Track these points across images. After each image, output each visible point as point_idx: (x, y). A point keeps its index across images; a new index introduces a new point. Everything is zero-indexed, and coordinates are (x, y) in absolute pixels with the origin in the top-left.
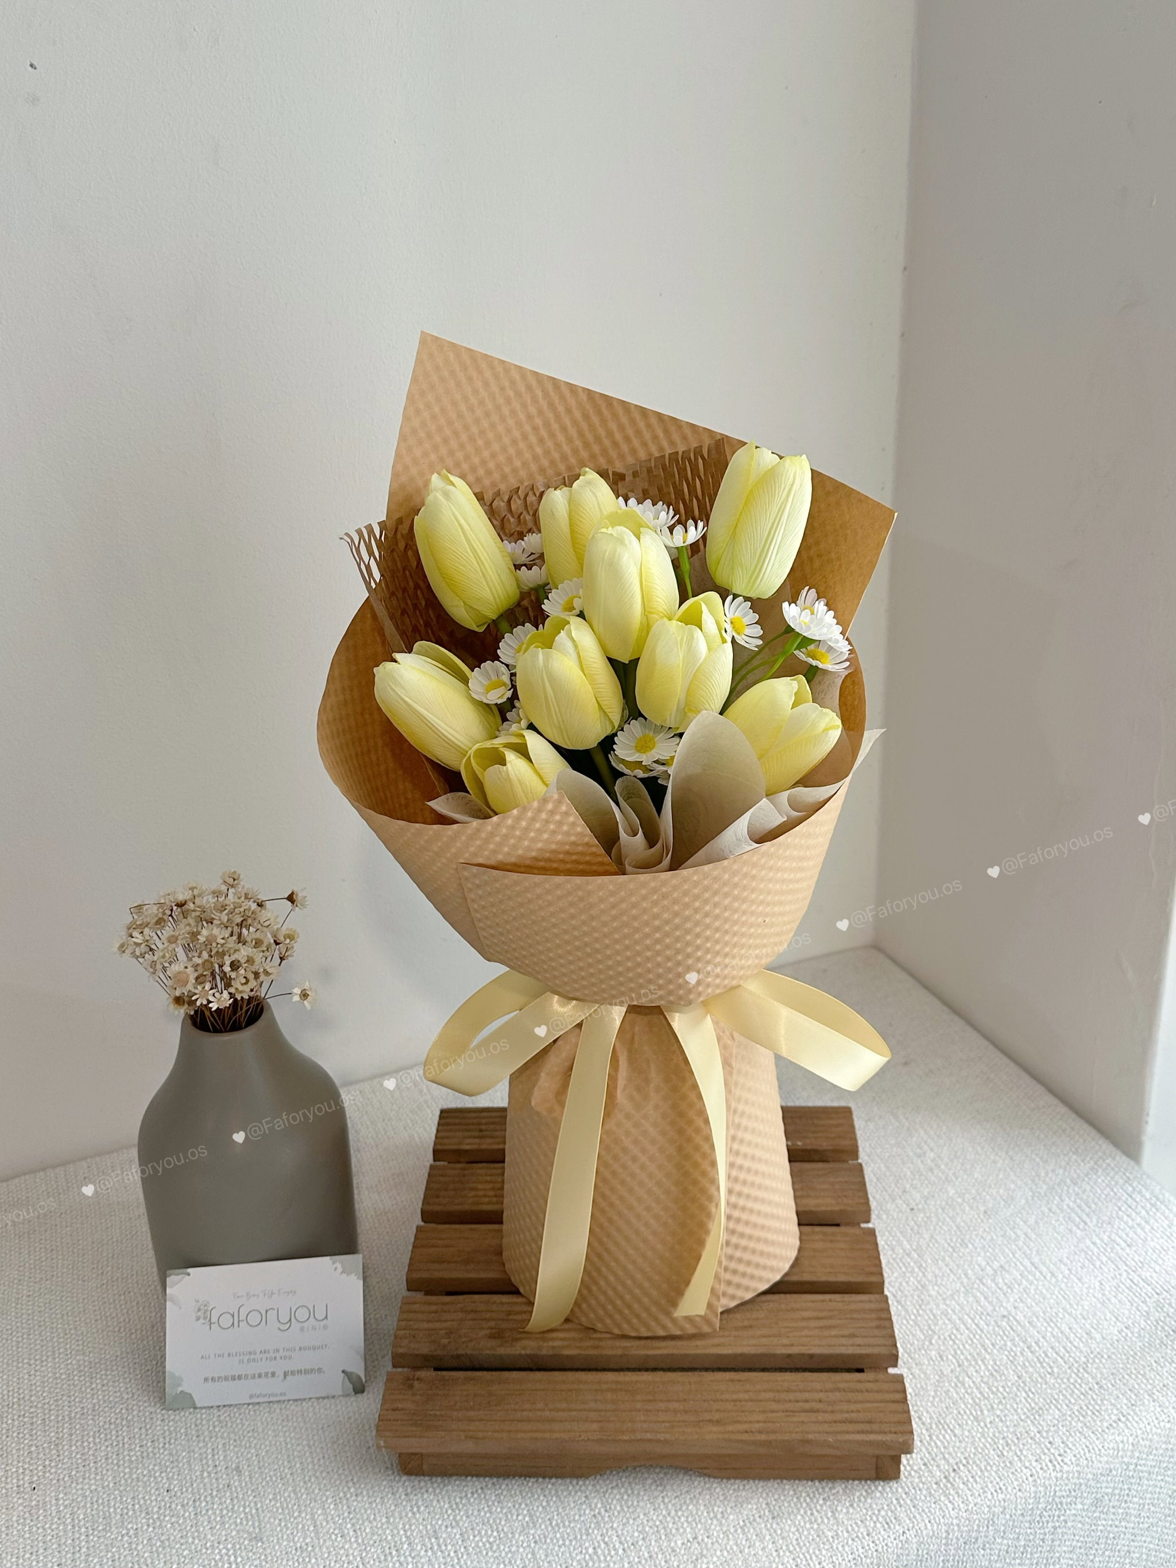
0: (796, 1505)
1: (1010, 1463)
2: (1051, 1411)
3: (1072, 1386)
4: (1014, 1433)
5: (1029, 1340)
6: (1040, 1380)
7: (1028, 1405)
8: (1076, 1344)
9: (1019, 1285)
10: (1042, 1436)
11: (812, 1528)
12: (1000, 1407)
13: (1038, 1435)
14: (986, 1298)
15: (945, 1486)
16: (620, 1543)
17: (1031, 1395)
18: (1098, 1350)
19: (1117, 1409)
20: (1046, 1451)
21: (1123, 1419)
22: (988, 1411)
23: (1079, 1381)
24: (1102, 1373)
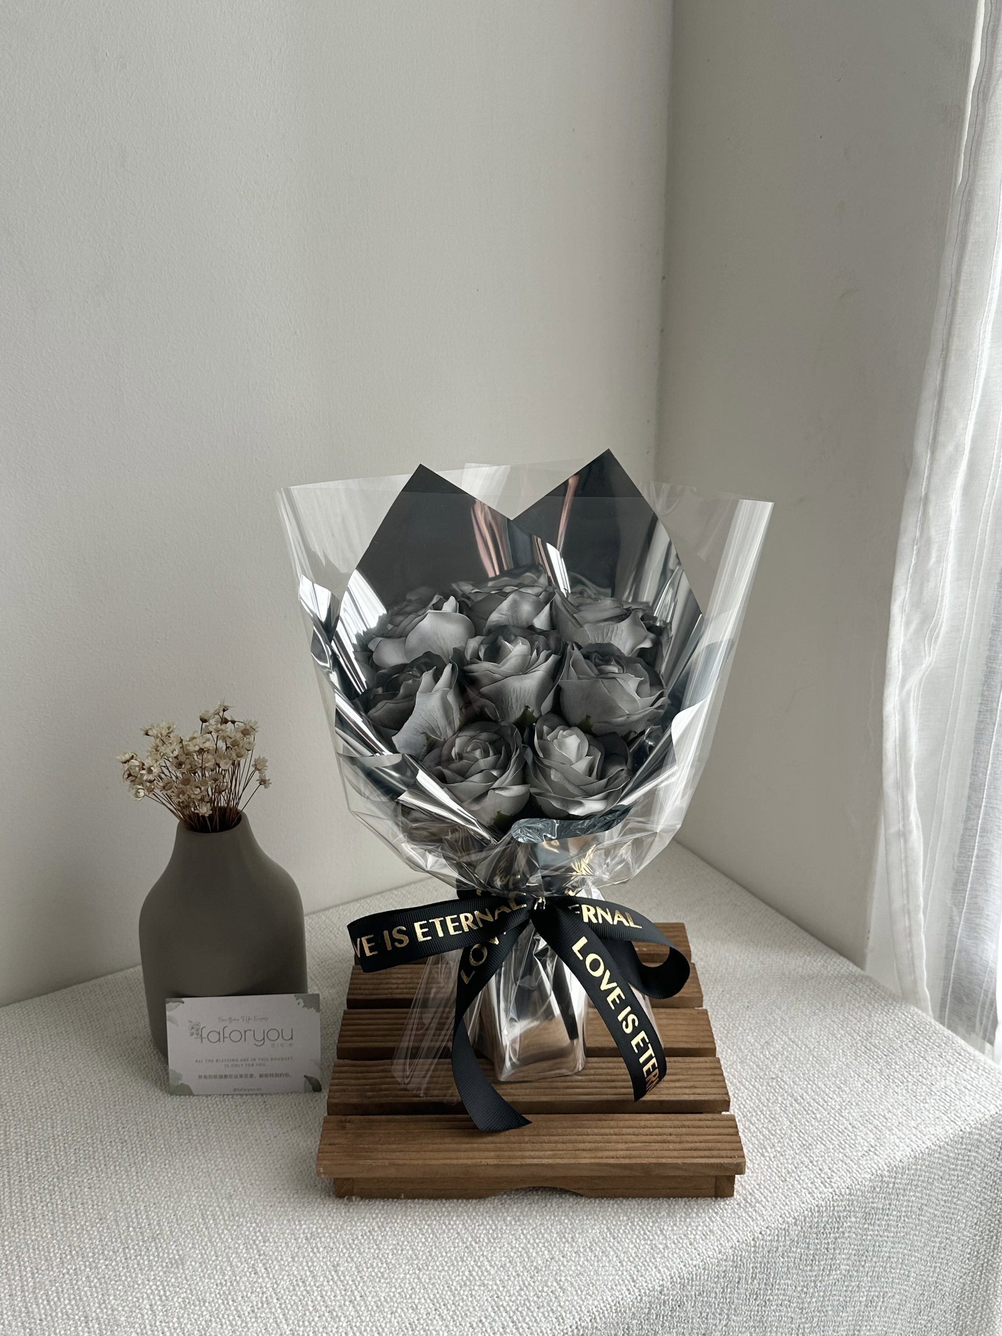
0: (630, 1227)
1: (792, 1186)
2: (818, 1146)
3: (832, 1127)
4: (793, 1163)
5: (795, 1094)
6: (807, 1124)
7: (800, 1143)
8: (831, 1096)
9: (782, 1055)
10: (813, 1165)
11: (647, 1244)
12: (780, 1145)
13: (811, 1164)
14: (758, 1066)
15: (746, 1206)
16: (491, 1266)
17: (802, 1135)
18: (848, 1099)
19: (868, 1142)
20: (818, 1176)
21: (872, 1149)
22: (771, 1148)
23: (837, 1123)
24: (853, 1116)
